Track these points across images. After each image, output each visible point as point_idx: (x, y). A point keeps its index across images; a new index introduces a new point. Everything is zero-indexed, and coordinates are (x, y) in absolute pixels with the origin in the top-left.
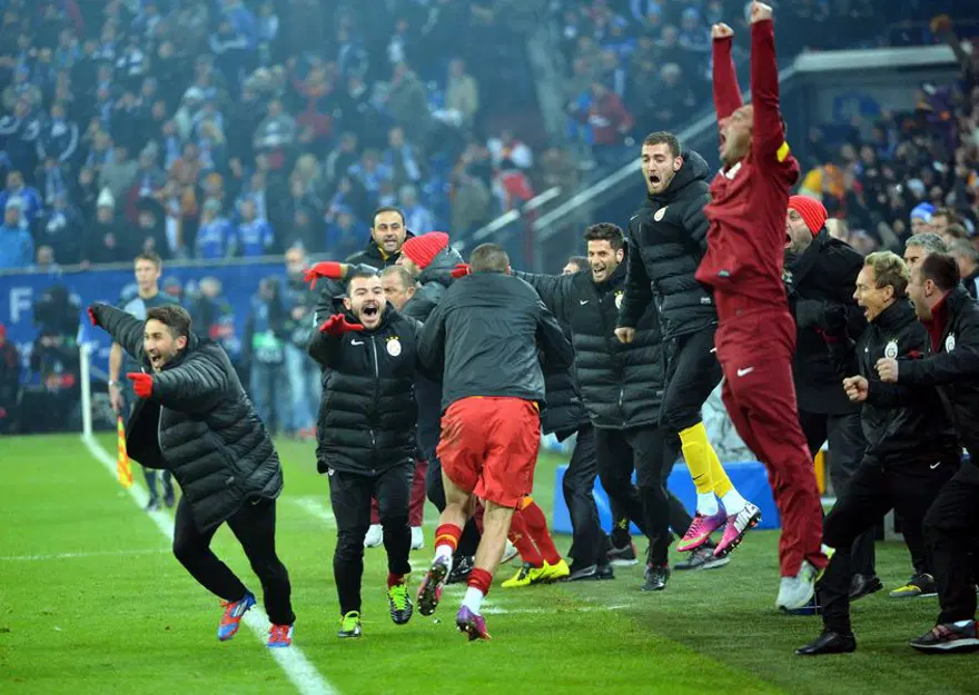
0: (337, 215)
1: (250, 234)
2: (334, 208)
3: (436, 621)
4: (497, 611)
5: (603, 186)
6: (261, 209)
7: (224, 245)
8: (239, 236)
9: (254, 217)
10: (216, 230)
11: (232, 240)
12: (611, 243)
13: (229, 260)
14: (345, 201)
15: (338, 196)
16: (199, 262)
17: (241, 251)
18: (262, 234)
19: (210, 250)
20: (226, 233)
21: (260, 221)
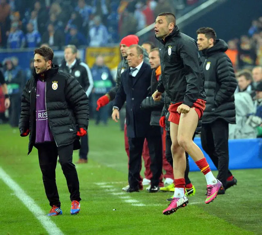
0: (69, 30)
1: (31, 38)
2: (68, 26)
3: (114, 210)
4: (141, 205)
5: (187, 16)
6: (36, 27)
7: (20, 42)
8: (26, 38)
9: (33, 30)
10: (16, 36)
11: (23, 40)
12: (206, 35)
13: (22, 49)
14: (73, 23)
15: (70, 21)
16: (9, 50)
17: (27, 45)
18: (36, 38)
19: (14, 45)
20: (21, 37)
21: (35, 32)
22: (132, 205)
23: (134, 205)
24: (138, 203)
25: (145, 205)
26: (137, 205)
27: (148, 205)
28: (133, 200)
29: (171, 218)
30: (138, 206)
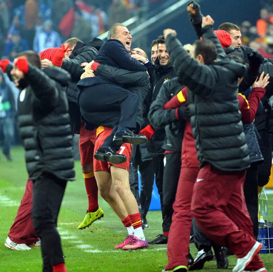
22: (86, 251)
23: (88, 251)
24: (93, 249)
25: (101, 252)
26: (91, 251)
27: (105, 252)
28: (87, 245)
29: (133, 267)
30: (92, 253)
